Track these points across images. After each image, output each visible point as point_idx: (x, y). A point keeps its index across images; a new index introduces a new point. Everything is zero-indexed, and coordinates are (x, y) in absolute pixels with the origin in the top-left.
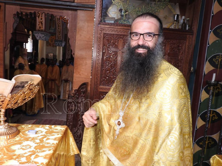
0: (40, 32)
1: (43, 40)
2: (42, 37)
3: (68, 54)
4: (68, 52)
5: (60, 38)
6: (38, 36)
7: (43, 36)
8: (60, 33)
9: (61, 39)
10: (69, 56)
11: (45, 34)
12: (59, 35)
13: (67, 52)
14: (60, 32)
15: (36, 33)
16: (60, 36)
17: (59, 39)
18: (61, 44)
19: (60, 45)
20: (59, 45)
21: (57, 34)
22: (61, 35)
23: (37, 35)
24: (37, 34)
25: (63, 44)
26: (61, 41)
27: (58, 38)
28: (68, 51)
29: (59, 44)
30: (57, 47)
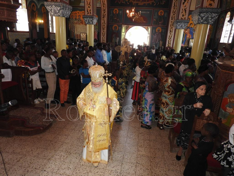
0: (53, 3)
1: (59, 16)
2: (58, 11)
3: (103, 33)
4: (104, 31)
5: (90, 12)
6: (52, 10)
7: (59, 9)
8: (89, 6)
9: (92, 14)
10: (104, 36)
11: (61, 7)
12: (88, 8)
13: (102, 31)
14: (90, 3)
15: (48, 6)
16: (90, 10)
17: (88, 14)
18: (91, 21)
19: (91, 23)
20: (89, 23)
21: (86, 7)
22: (91, 8)
23: (50, 9)
24: (50, 7)
25: (95, 21)
26: (92, 17)
27: (88, 12)
28: (103, 29)
29: (89, 20)
30: (88, 25)
